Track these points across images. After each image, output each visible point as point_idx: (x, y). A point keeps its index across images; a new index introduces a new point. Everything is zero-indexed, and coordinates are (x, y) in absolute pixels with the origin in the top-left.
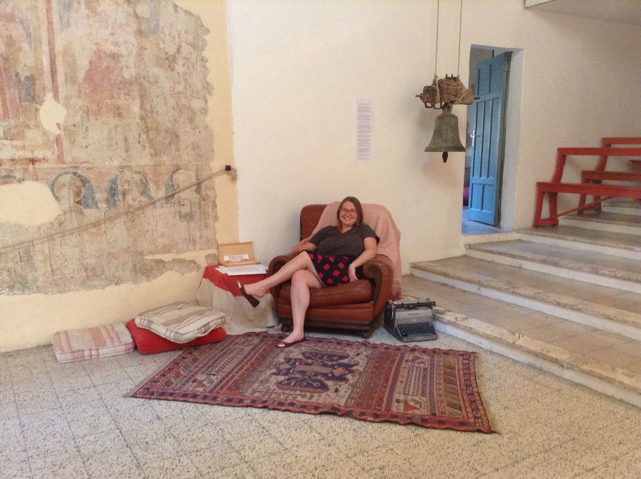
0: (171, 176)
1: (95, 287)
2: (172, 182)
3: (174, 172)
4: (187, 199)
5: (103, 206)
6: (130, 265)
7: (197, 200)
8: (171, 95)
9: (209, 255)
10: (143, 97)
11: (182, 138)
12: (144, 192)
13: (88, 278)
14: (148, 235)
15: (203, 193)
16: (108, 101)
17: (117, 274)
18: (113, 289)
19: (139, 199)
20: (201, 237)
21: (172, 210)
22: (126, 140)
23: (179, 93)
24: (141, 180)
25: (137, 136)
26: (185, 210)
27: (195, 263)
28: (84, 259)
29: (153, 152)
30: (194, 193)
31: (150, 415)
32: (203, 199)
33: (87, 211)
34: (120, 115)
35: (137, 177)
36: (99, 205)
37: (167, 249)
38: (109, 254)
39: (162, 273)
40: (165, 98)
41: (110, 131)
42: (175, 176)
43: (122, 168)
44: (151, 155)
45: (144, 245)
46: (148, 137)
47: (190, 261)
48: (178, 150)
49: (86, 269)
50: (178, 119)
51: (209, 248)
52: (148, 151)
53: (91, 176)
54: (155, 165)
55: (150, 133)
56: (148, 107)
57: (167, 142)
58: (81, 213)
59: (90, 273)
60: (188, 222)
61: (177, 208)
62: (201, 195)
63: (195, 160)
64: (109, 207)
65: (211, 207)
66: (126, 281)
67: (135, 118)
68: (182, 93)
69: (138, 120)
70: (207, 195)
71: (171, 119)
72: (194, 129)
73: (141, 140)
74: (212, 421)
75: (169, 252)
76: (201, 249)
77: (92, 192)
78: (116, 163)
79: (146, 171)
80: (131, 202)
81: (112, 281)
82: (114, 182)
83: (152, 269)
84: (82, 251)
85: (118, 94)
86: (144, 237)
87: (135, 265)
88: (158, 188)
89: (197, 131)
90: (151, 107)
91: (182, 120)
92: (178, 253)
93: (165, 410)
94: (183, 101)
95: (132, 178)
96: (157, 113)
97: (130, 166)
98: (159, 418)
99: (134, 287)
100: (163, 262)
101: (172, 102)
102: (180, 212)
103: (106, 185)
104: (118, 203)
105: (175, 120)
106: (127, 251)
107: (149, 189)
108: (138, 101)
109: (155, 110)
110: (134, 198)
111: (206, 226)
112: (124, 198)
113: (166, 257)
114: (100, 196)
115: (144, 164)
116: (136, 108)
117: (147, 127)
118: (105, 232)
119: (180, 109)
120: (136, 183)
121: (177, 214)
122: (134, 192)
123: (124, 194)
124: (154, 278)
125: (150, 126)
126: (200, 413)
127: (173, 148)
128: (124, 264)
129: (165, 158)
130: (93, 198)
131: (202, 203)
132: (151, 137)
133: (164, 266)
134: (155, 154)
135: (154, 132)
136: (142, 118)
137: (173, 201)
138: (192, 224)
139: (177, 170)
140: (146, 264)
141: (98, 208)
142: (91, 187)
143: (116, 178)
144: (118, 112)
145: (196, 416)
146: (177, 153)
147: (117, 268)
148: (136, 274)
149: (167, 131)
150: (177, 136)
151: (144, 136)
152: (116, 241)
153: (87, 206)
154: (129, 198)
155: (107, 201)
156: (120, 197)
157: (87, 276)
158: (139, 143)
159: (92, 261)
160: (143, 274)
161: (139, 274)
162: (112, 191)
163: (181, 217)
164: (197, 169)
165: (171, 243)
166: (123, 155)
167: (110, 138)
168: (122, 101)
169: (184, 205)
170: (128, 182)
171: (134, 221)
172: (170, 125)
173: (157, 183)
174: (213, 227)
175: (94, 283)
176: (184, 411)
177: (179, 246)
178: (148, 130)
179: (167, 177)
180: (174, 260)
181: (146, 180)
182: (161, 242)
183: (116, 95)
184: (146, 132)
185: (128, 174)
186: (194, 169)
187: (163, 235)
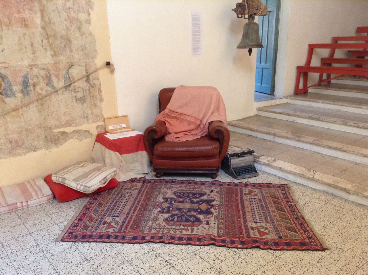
0: (68, 71)
1: (19, 154)
2: (68, 75)
3: (69, 68)
4: (80, 87)
5: (19, 95)
6: (43, 137)
7: (87, 88)
8: (63, 9)
9: (98, 126)
10: (42, 11)
11: (74, 42)
12: (49, 83)
13: (13, 148)
14: (54, 115)
15: (92, 83)
16: (17, 16)
17: (34, 144)
18: (32, 155)
19: (45, 89)
20: (92, 113)
21: (70, 95)
22: (32, 45)
23: (69, 8)
24: (46, 75)
25: (40, 42)
26: (79, 95)
27: (89, 132)
28: (8, 134)
29: (53, 53)
30: (85, 83)
31: (79, 257)
32: (92, 87)
33: (7, 100)
34: (26, 26)
35: (43, 73)
36: (17, 95)
37: (68, 124)
38: (27, 130)
39: (66, 141)
40: (59, 12)
41: (20, 38)
42: (71, 71)
43: (31, 66)
44: (52, 56)
45: (52, 122)
46: (49, 42)
47: (86, 131)
48: (71, 51)
49: (11, 142)
50: (70, 28)
51: (98, 121)
52: (49, 53)
53: (9, 73)
54: (55, 63)
55: (50, 39)
56: (47, 19)
57: (63, 45)
58: (3, 101)
59: (14, 145)
60: (82, 104)
61: (74, 94)
62: (90, 84)
63: (84, 58)
64: (24, 95)
65: (98, 93)
66: (41, 149)
67: (38, 28)
68: (72, 8)
69: (40, 29)
70: (94, 84)
71: (65, 28)
72: (82, 35)
73: (44, 45)
74: (127, 259)
75: (70, 126)
76: (92, 122)
77: (10, 85)
78: (26, 63)
79: (49, 68)
80: (40, 91)
81: (31, 149)
82: (26, 77)
83: (58, 139)
84: (6, 129)
85: (23, 9)
86: (51, 116)
87: (46, 137)
88: (59, 80)
89: (84, 37)
90: (49, 19)
91: (73, 29)
92: (76, 126)
93: (89, 251)
94: (73, 14)
95: (39, 73)
96: (54, 23)
97: (37, 65)
98: (87, 260)
99: (47, 152)
100: (66, 133)
101: (64, 15)
102: (76, 97)
103: (20, 80)
104: (30, 92)
105: (68, 29)
106: (40, 127)
107: (52, 81)
108: (39, 15)
109: (52, 22)
110: (42, 88)
111: (95, 106)
112: (34, 89)
113: (68, 130)
114: (17, 88)
115: (47, 62)
116: (38, 20)
117: (47, 34)
118: (22, 114)
119: (71, 20)
120: (42, 77)
121: (74, 98)
122: (41, 84)
123: (34, 86)
124: (61, 144)
125: (49, 33)
126: (116, 252)
127: (68, 49)
128: (38, 137)
129: (62, 58)
130: (11, 90)
131: (91, 90)
132: (51, 42)
133: (67, 136)
134: (55, 55)
135: (53, 38)
136: (43, 28)
137: (70, 89)
138: (85, 105)
139: (72, 66)
140: (54, 135)
141: (15, 97)
142: (9, 81)
143: (28, 74)
144: (25, 23)
145: (113, 254)
146: (71, 53)
147: (33, 139)
148: (47, 143)
149: (62, 37)
150: (70, 41)
151: (45, 41)
152: (31, 120)
153: (7, 96)
154: (38, 88)
155: (22, 91)
156: (32, 88)
157: (11, 147)
158: (42, 46)
159: (15, 136)
160: (52, 142)
161: (50, 143)
162: (25, 84)
163: (77, 101)
164: (86, 65)
165: (71, 119)
166: (31, 56)
167: (20, 44)
168: (27, 15)
169: (78, 91)
170: (37, 76)
171: (43, 105)
172: (64, 33)
173: (58, 77)
174: (100, 106)
175: (18, 151)
176: (103, 251)
177: (77, 121)
178: (48, 37)
179: (64, 72)
180: (74, 131)
181: (50, 75)
182: (64, 119)
183: (21, 10)
184: (47, 39)
185: (35, 70)
186: (84, 64)
187: (65, 114)
